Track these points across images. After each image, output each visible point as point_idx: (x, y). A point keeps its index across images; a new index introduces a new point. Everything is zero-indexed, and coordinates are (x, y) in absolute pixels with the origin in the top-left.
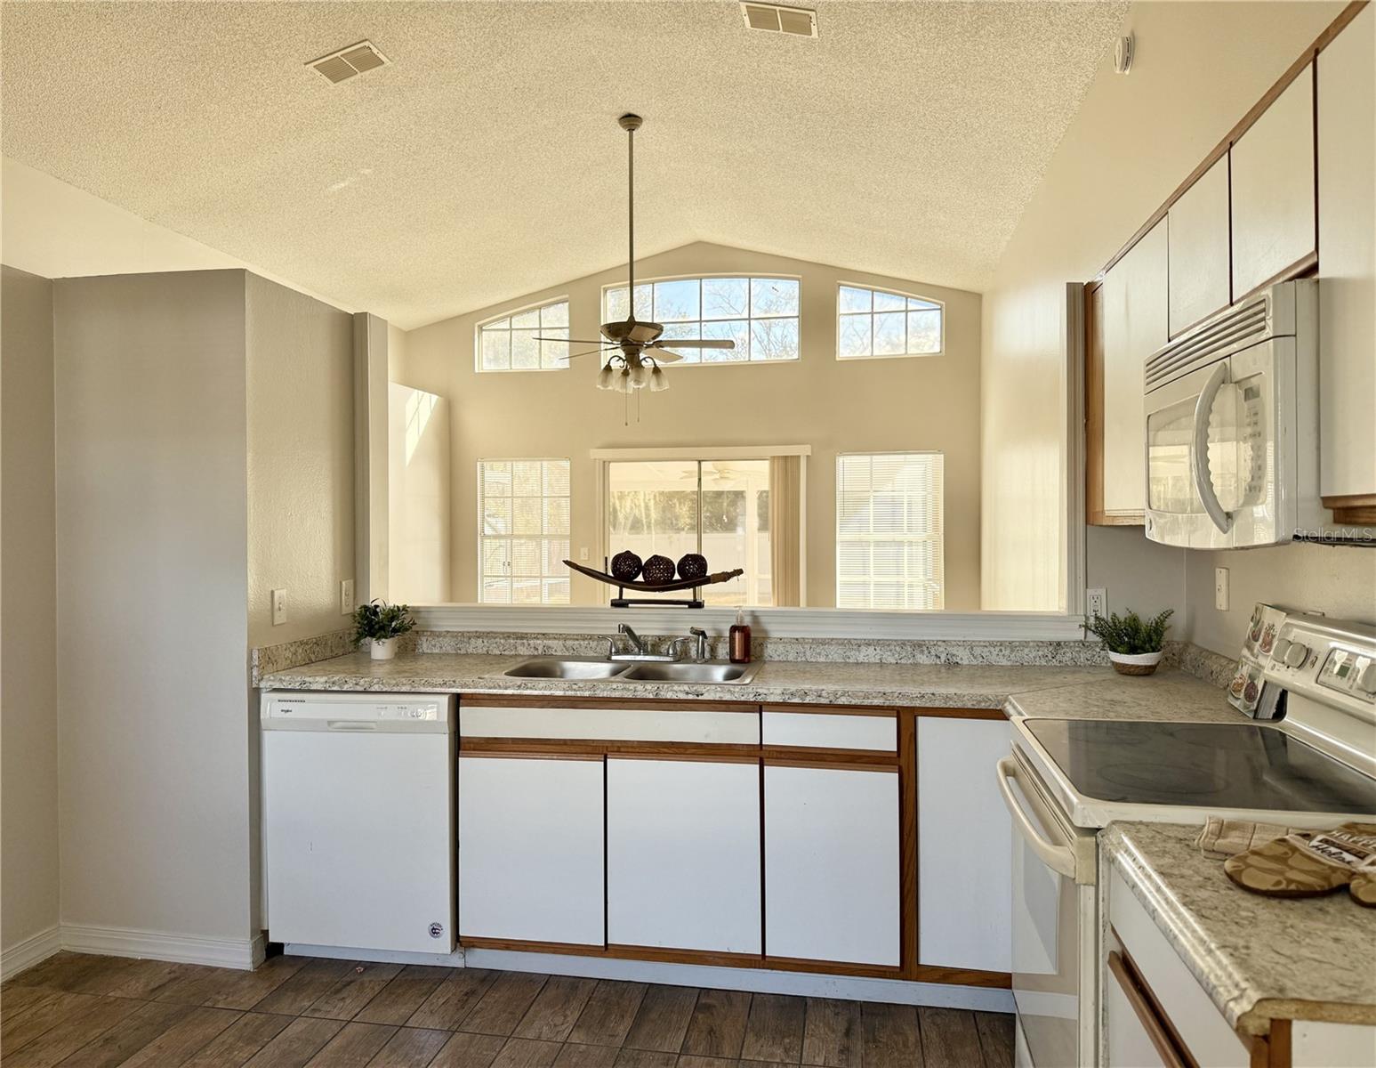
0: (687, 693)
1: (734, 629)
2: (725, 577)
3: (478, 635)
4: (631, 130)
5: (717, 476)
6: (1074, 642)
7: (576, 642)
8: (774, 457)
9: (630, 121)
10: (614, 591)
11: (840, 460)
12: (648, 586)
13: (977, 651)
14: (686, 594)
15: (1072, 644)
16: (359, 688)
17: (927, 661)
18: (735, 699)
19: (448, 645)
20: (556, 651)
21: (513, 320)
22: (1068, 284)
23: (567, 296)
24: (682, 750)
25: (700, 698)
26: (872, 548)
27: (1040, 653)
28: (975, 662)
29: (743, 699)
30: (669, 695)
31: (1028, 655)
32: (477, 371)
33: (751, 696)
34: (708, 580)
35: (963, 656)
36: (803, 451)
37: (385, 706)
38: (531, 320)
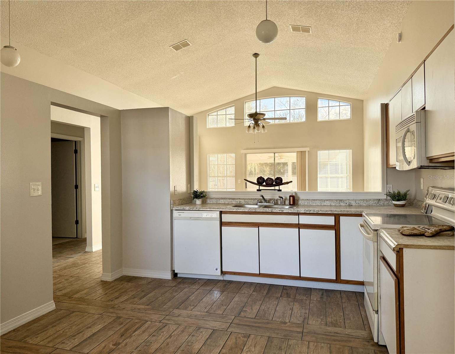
0: (280, 211)
1: (290, 196)
2: (287, 183)
3: (222, 199)
4: (256, 58)
5: (279, 158)
6: (384, 199)
7: (248, 200)
8: (298, 152)
9: (256, 55)
10: (257, 187)
11: (319, 152)
12: (267, 185)
13: (357, 202)
14: (277, 188)
15: (383, 200)
16: (197, 209)
17: (343, 205)
18: (292, 212)
19: (214, 201)
20: (242, 202)
21: (218, 112)
22: (381, 104)
23: (234, 104)
24: (278, 225)
25: (283, 212)
26: (329, 179)
27: (374, 202)
28: (357, 205)
29: (294, 212)
30: (275, 211)
31: (371, 203)
32: (207, 127)
33: (296, 211)
34: (283, 184)
35: (353, 203)
36: (307, 149)
38: (223, 112)
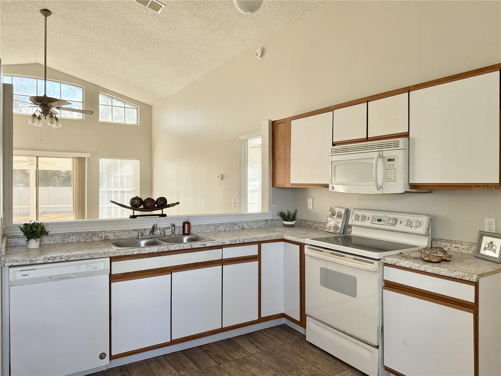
0: (201, 245)
1: (184, 224)
2: (173, 205)
3: (73, 234)
4: (46, 16)
7: (120, 233)
9: (46, 12)
11: (101, 160)
13: (249, 224)
15: (269, 220)
20: (110, 238)
24: (196, 266)
25: (206, 246)
26: (113, 194)
36: (86, 155)
37: (79, 266)
